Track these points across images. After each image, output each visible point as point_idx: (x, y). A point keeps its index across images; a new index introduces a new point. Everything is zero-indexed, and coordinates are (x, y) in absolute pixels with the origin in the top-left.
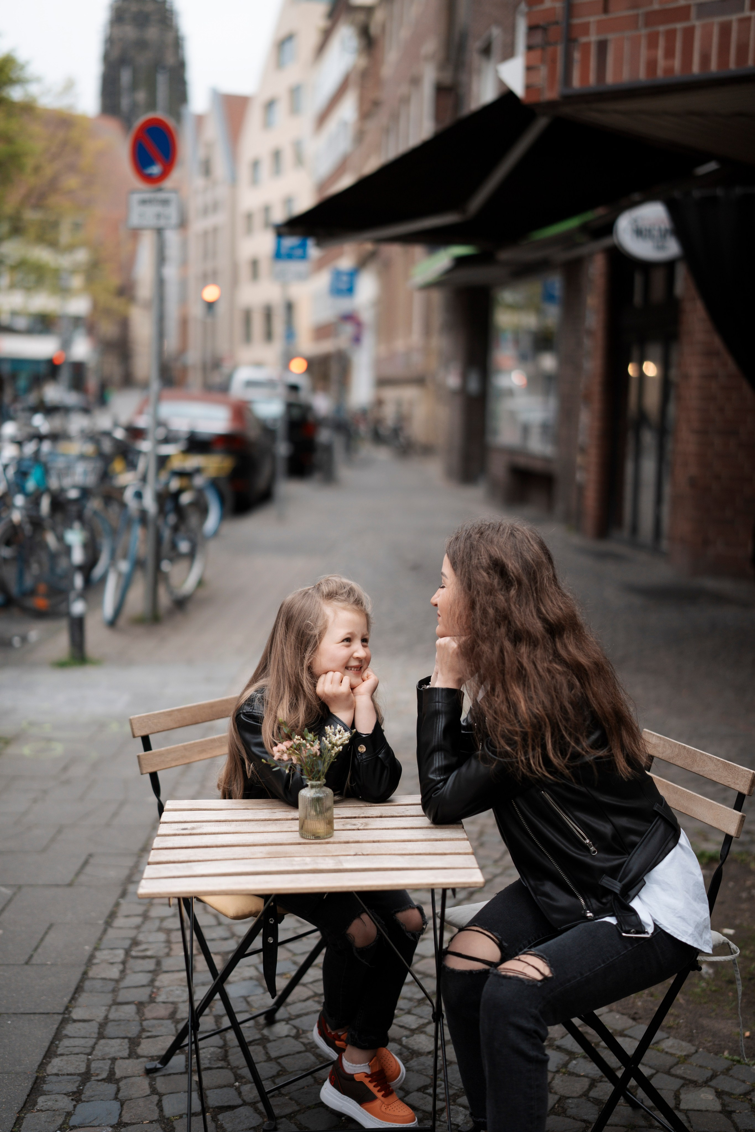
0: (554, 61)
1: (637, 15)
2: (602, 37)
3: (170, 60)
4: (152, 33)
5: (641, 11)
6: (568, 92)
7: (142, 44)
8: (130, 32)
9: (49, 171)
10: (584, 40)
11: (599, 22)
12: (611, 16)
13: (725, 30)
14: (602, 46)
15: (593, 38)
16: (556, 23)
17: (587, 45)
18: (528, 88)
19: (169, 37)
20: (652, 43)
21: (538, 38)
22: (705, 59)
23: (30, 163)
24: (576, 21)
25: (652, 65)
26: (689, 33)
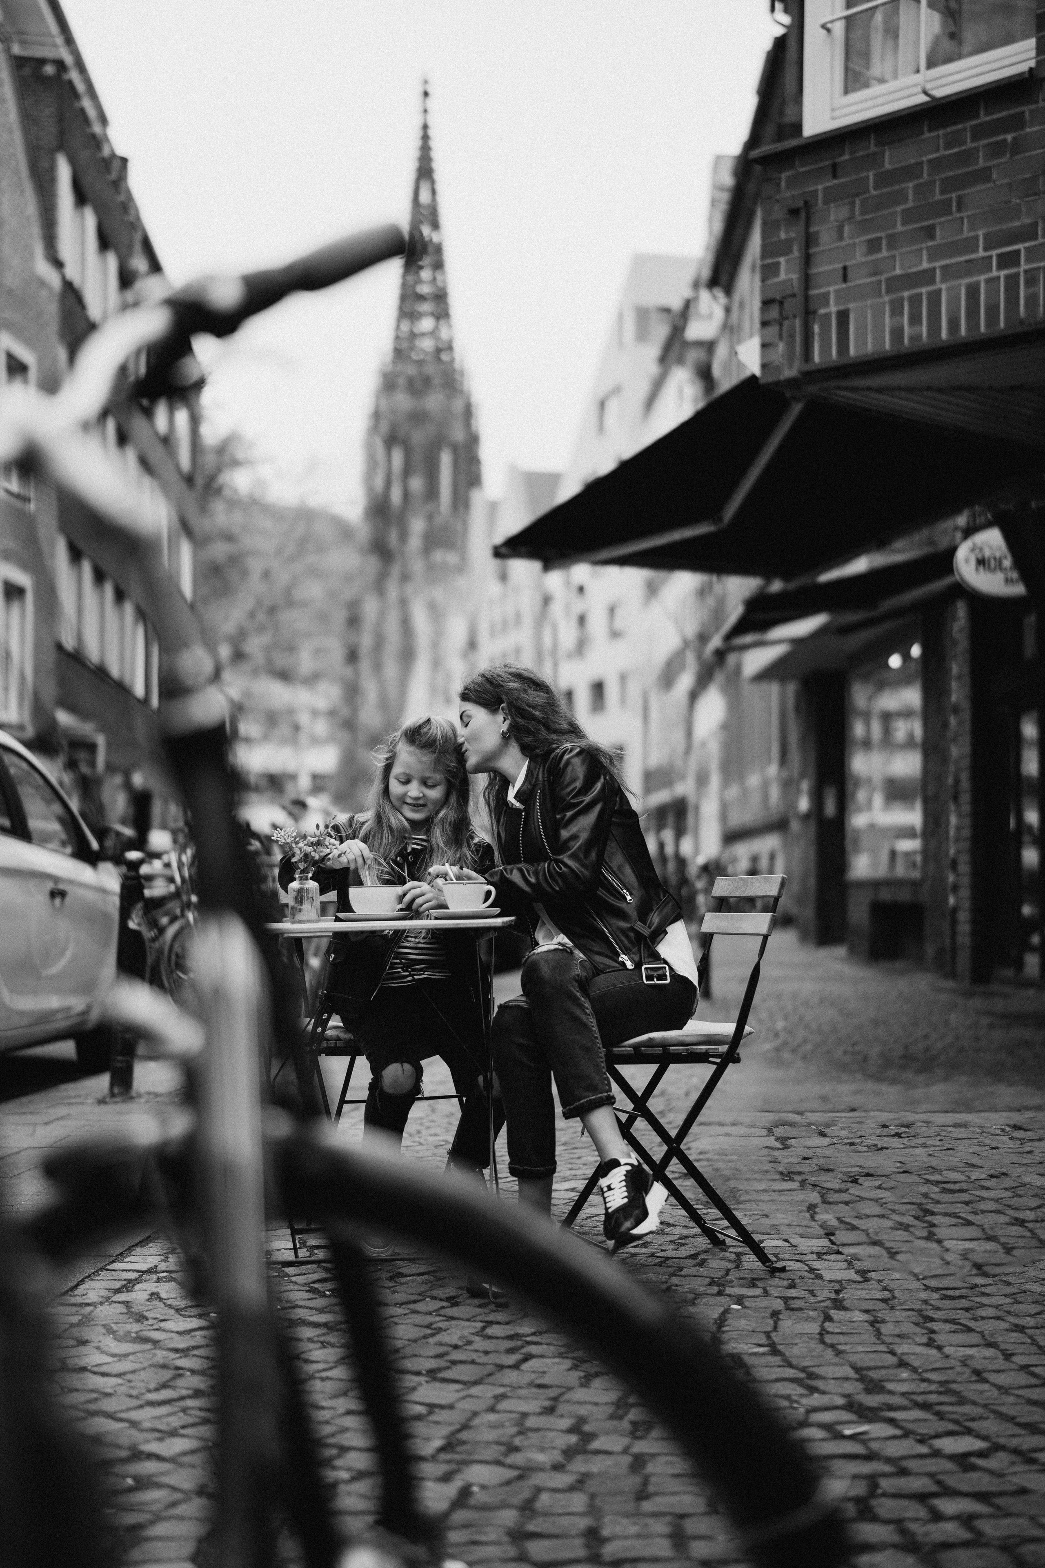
0: (792, 336)
1: (880, 281)
2: (842, 308)
3: (458, 435)
4: (433, 402)
5: (883, 277)
6: (809, 367)
7: (418, 417)
8: (403, 401)
9: (283, 577)
10: (822, 311)
11: (836, 291)
12: (850, 284)
13: (973, 292)
14: (843, 317)
15: (833, 309)
16: (794, 295)
17: (828, 316)
18: (764, 366)
19: (458, 405)
20: (897, 309)
21: (774, 313)
22: (954, 323)
23: (255, 566)
24: (813, 292)
25: (897, 333)
26: (934, 298)
